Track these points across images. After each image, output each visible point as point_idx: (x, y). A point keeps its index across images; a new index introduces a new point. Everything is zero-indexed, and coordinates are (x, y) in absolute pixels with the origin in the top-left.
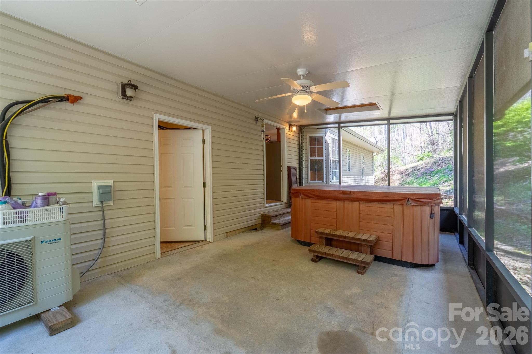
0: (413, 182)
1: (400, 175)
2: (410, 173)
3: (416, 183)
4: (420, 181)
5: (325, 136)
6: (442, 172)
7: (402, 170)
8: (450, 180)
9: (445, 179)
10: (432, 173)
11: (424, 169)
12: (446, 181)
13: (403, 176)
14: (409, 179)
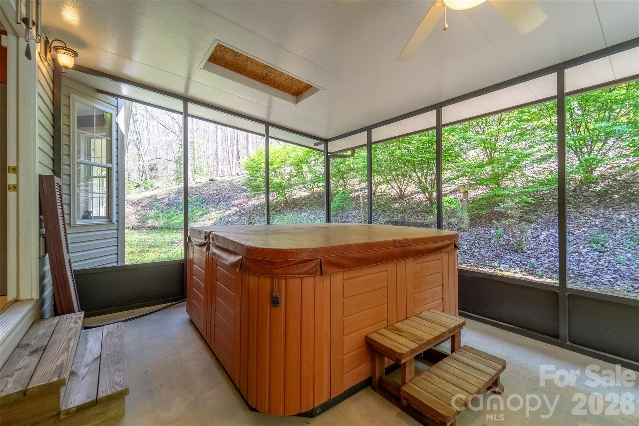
0: (159, 217)
1: (133, 207)
2: (148, 204)
3: (163, 217)
4: (169, 215)
5: (117, 115)
6: (193, 204)
7: (133, 199)
8: (206, 214)
9: (200, 212)
10: (181, 205)
11: (166, 200)
12: (202, 215)
13: (140, 208)
14: (151, 213)
